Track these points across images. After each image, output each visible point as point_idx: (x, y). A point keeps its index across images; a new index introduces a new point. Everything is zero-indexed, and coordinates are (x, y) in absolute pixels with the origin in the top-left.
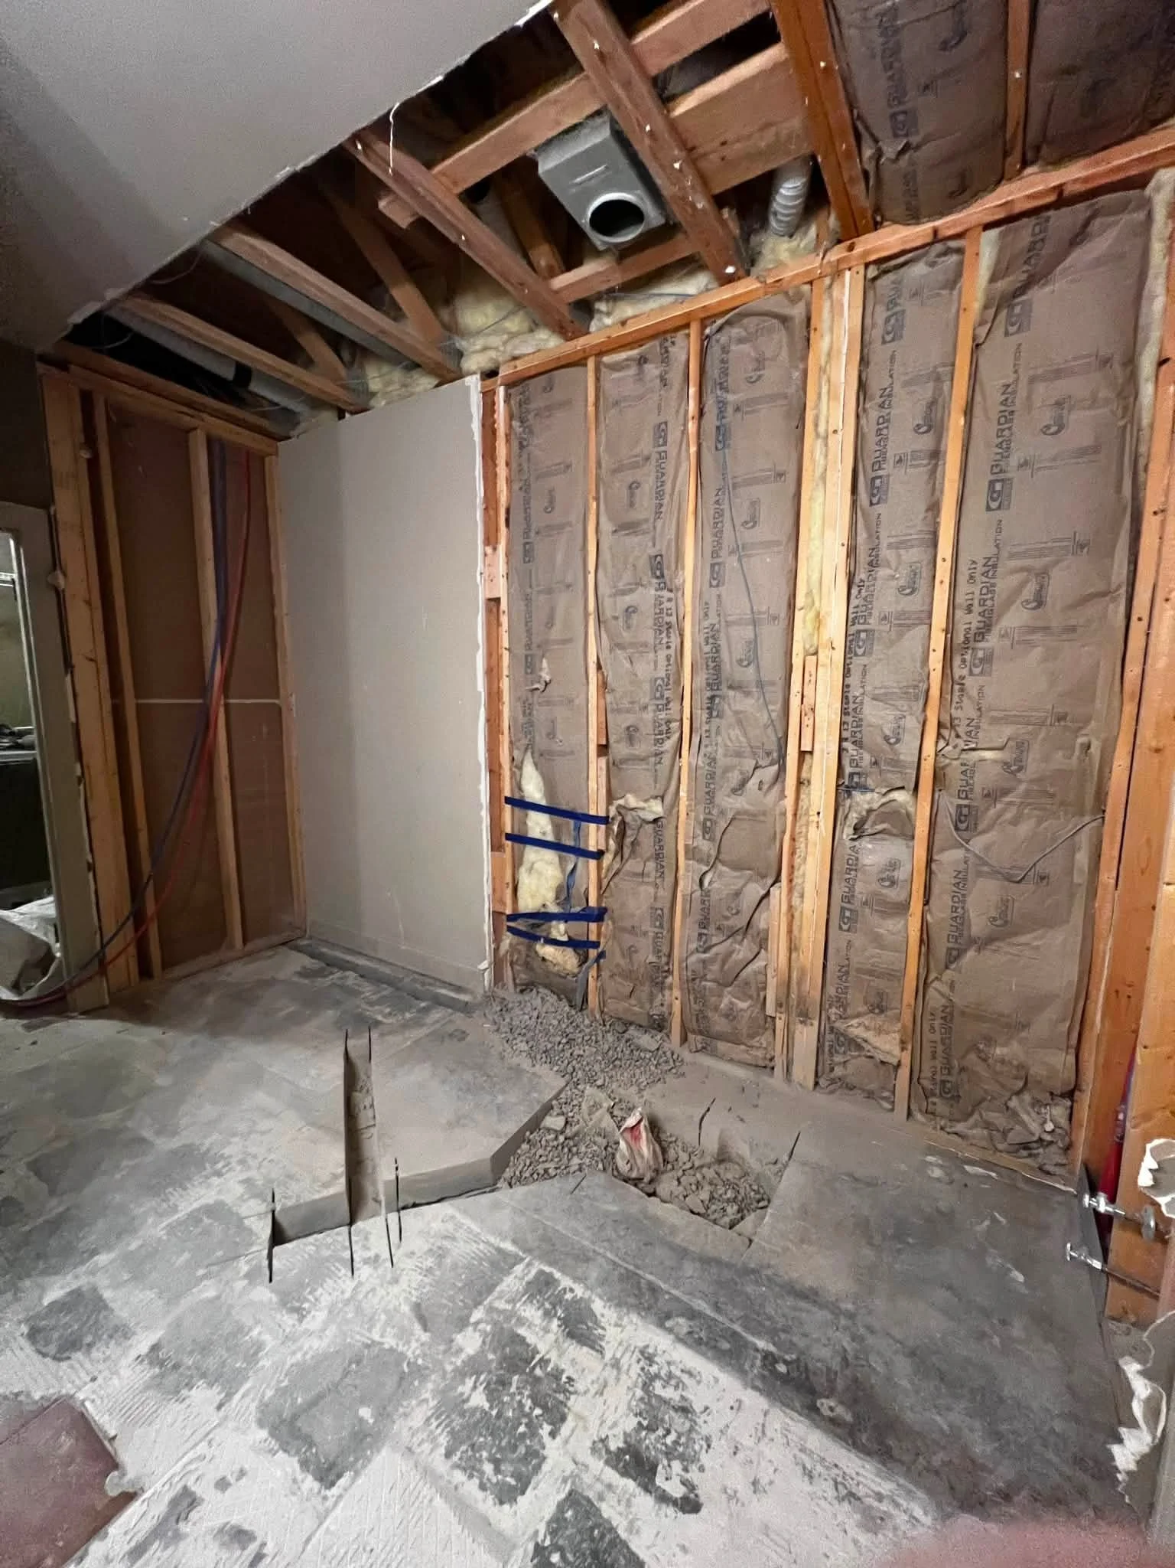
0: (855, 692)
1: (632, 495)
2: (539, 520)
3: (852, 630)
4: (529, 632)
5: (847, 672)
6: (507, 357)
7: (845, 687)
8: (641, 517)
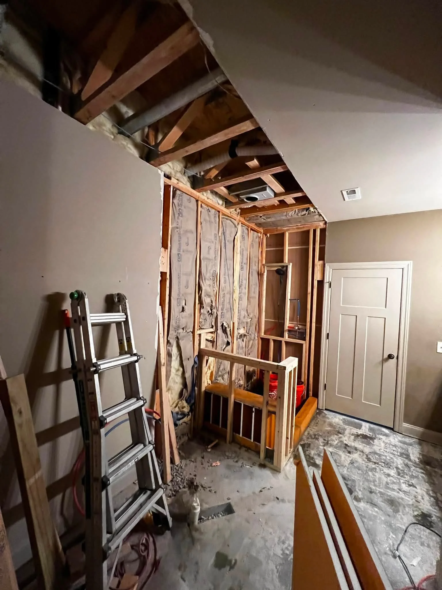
0: (240, 308)
1: (209, 251)
2: (184, 247)
3: (240, 295)
4: (179, 289)
5: (239, 305)
6: (177, 178)
7: (239, 307)
8: (211, 258)
